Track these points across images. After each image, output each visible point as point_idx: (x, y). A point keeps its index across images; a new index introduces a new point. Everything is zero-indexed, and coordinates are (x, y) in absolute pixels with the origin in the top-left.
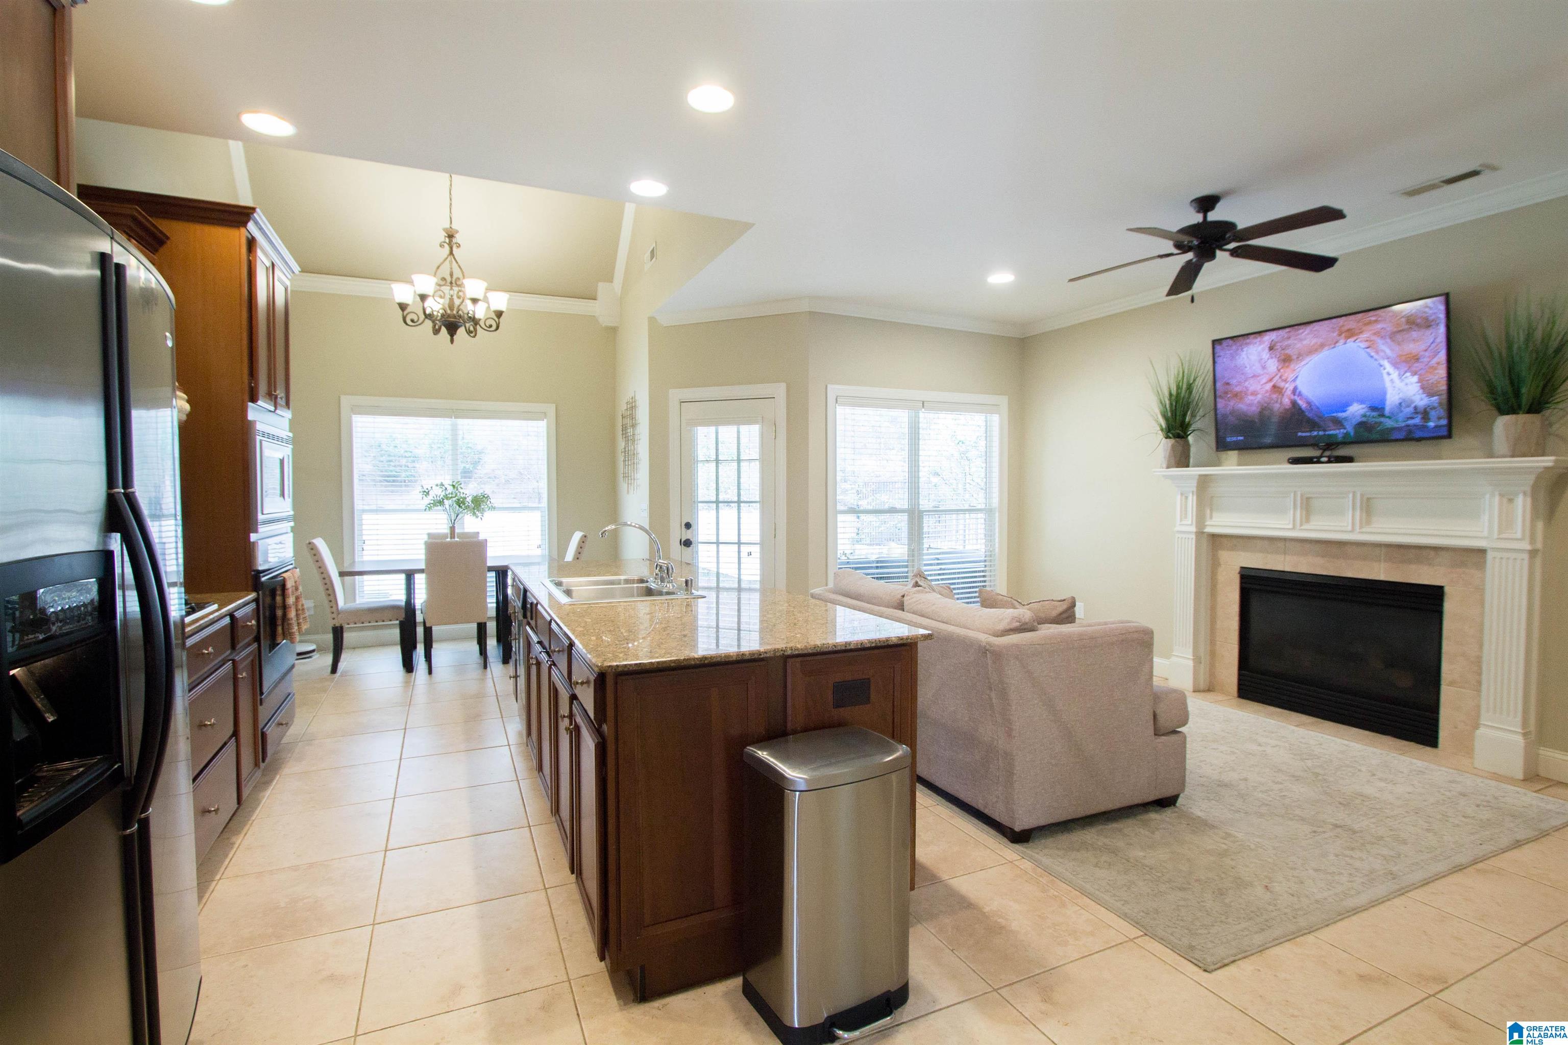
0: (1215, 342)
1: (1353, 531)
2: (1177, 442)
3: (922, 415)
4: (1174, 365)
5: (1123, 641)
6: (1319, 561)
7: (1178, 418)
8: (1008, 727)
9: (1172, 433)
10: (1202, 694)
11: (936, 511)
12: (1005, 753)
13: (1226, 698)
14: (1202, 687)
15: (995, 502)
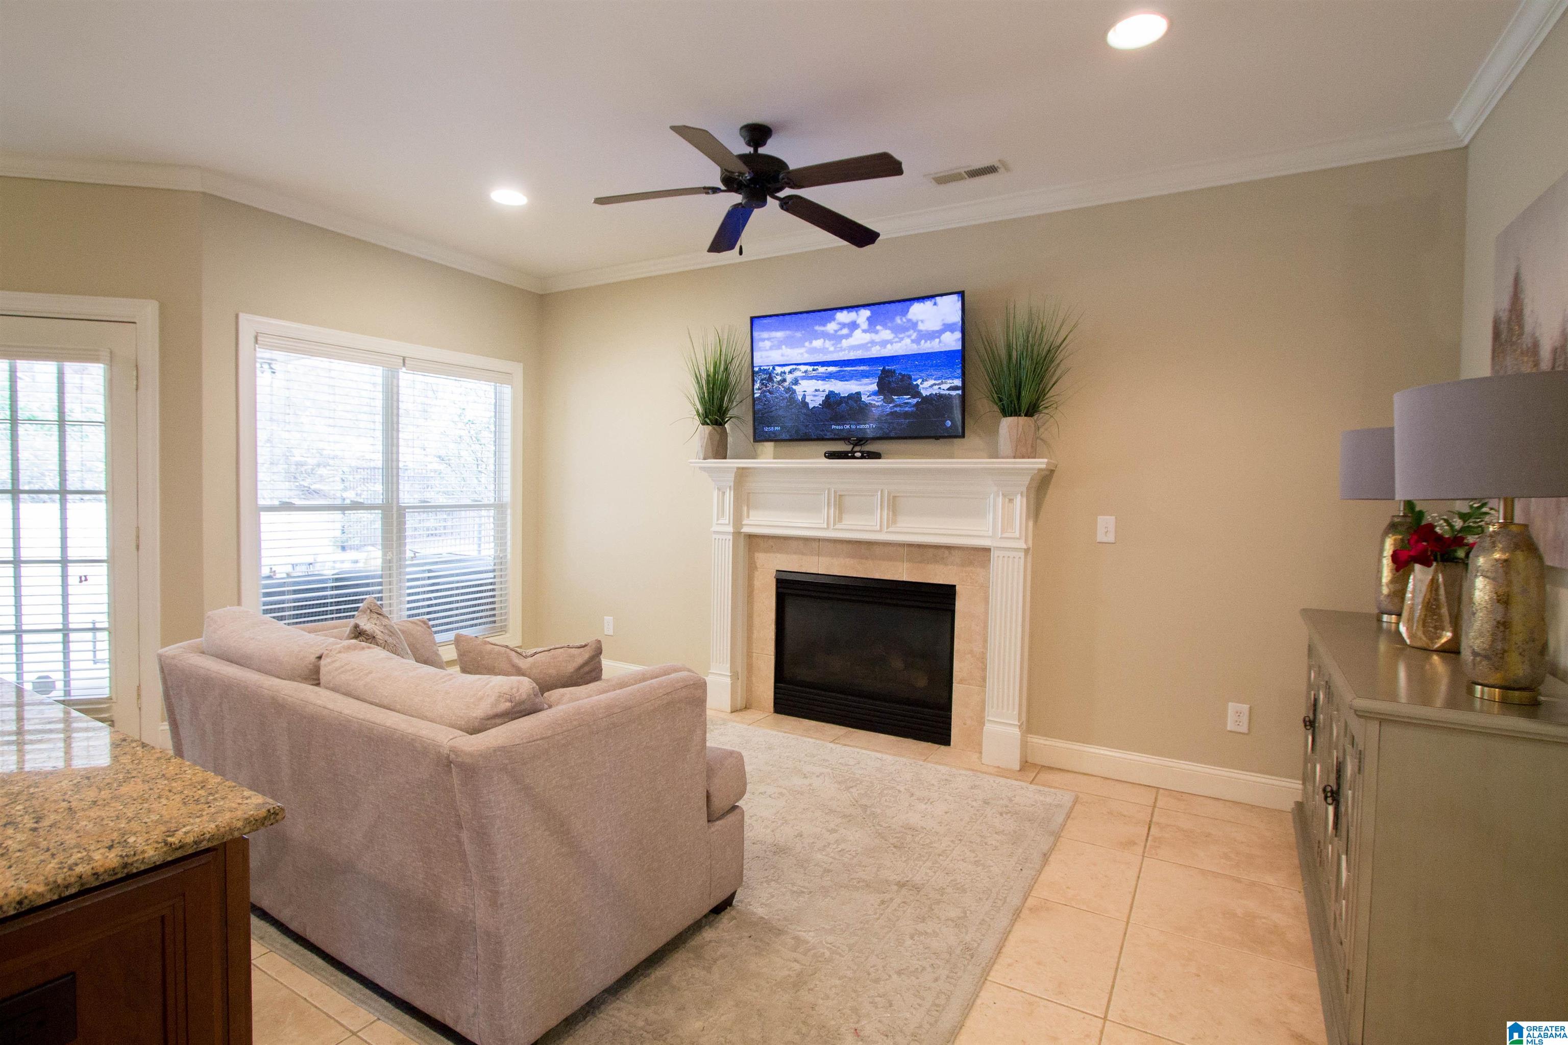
0: (753, 319)
1: (881, 531)
2: (714, 429)
3: (405, 377)
4: (712, 339)
5: (668, 704)
6: (849, 562)
7: (715, 401)
8: (491, 891)
9: (710, 419)
10: (740, 713)
11: (425, 507)
12: (488, 934)
13: (764, 716)
14: (739, 705)
15: (507, 496)
